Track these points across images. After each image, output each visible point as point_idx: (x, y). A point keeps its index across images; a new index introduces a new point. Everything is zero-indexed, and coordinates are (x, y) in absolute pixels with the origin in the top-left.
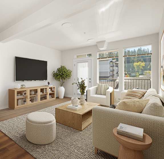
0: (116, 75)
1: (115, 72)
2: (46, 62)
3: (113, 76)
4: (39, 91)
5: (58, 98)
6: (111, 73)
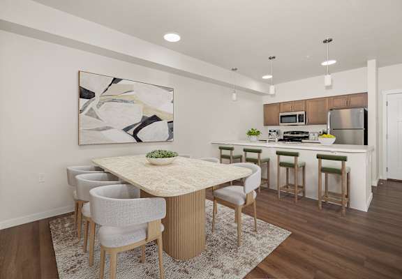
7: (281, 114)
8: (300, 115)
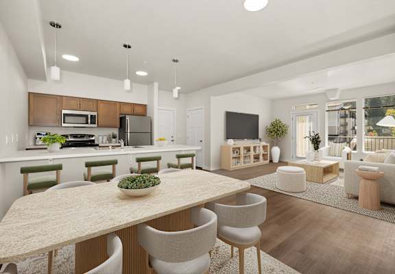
0: (350, 132)
1: (349, 128)
2: (257, 116)
3: (345, 133)
4: (252, 149)
5: (271, 161)
6: (342, 128)
7: (64, 112)
8: (91, 116)
